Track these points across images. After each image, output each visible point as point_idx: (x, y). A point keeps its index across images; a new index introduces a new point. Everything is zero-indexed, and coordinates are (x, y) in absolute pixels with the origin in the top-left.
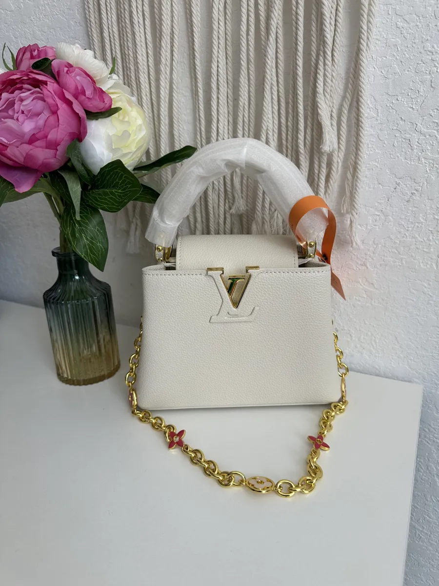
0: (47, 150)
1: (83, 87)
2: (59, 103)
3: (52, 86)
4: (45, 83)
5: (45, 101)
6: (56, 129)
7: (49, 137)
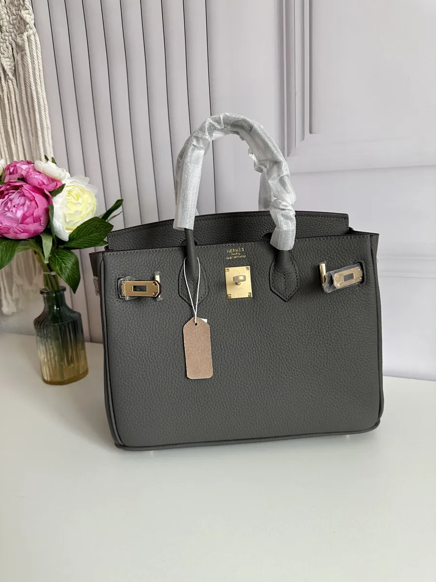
0: (35, 224)
1: (42, 181)
2: (34, 194)
3: (26, 186)
4: (22, 186)
5: (25, 196)
6: (37, 209)
7: (34, 215)
